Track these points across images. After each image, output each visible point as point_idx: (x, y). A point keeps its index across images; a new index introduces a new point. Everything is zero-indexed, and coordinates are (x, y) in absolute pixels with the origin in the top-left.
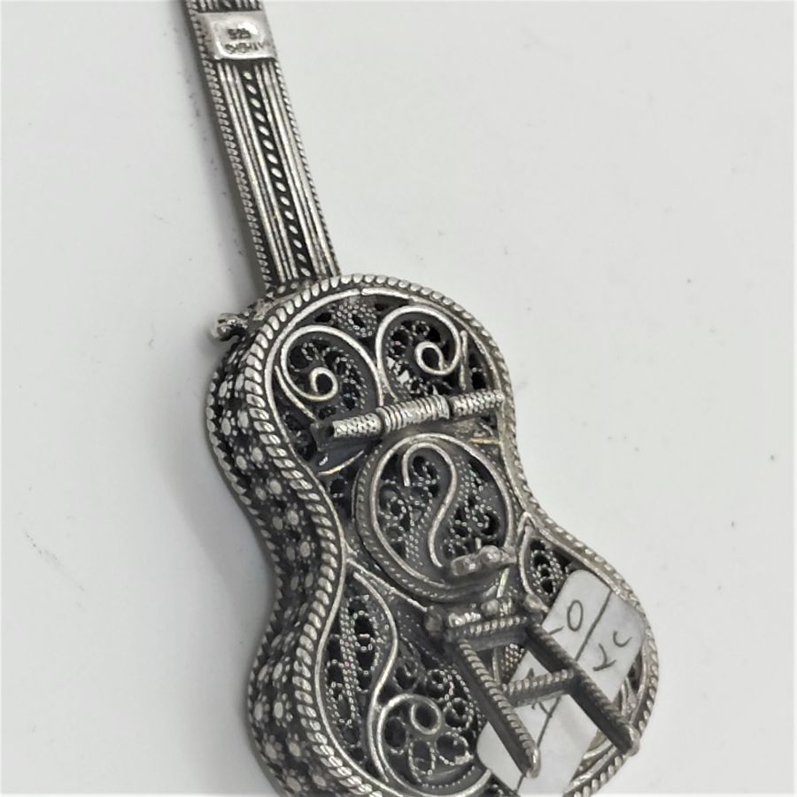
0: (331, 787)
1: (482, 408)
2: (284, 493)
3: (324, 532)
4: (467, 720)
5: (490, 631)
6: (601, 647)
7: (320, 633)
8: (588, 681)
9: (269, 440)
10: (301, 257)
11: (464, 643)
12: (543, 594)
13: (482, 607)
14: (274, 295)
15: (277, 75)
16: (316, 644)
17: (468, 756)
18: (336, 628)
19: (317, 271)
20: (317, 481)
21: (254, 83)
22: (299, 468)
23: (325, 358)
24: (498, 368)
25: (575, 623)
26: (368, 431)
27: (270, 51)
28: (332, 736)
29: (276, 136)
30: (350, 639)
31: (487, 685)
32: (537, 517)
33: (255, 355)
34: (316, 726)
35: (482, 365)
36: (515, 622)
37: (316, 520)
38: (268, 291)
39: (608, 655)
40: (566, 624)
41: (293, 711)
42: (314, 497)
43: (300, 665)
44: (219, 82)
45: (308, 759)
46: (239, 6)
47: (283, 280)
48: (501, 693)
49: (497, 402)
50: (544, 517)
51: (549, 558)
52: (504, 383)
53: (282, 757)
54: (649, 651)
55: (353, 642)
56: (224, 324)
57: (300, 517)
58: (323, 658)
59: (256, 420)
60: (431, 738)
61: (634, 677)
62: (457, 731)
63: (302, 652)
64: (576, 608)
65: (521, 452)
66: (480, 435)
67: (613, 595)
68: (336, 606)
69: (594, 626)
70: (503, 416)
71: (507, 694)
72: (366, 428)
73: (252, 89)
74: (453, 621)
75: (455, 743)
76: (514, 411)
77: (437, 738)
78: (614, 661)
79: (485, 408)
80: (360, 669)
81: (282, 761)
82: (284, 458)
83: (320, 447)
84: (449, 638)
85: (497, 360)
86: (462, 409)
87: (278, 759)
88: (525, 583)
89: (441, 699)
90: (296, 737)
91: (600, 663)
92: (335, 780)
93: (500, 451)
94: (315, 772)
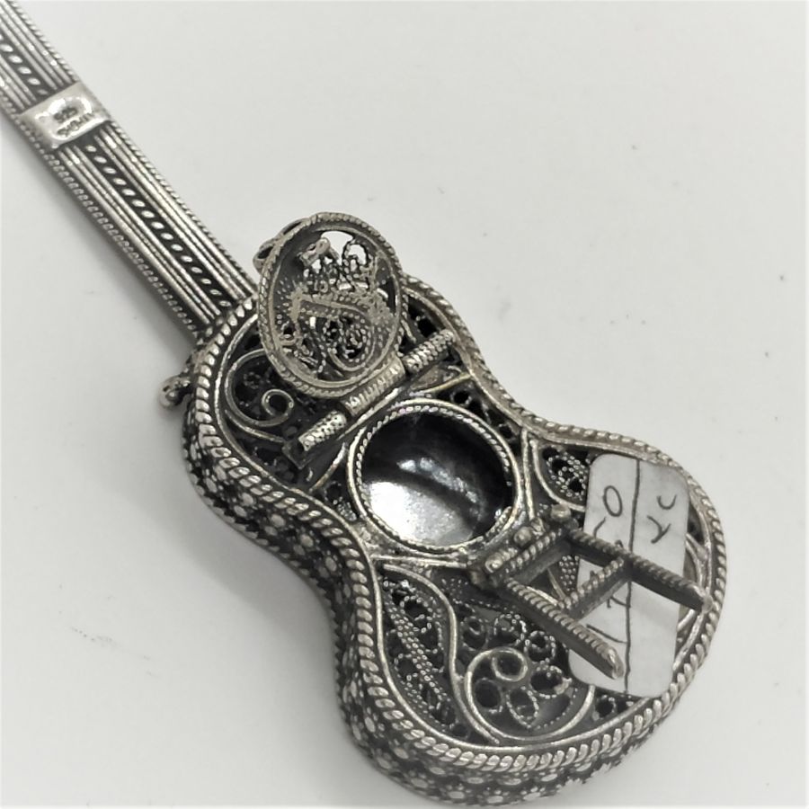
0: (449, 772)
1: (435, 354)
2: (288, 522)
3: (339, 541)
4: (551, 648)
5: (531, 557)
6: (651, 518)
7: (374, 636)
8: (638, 560)
9: (250, 482)
10: (215, 292)
11: (510, 582)
12: (574, 495)
13: (515, 539)
14: (204, 341)
15: (118, 134)
16: (375, 649)
17: (567, 681)
18: (388, 624)
19: (235, 297)
20: (311, 498)
21: (101, 153)
22: (289, 494)
23: (270, 379)
24: (440, 306)
25: (615, 509)
26: (335, 430)
27: (102, 116)
28: (428, 727)
29: (142, 191)
30: (407, 627)
31: (545, 610)
32: (537, 427)
33: (202, 410)
34: (408, 724)
35: (423, 310)
36: (551, 538)
37: (326, 534)
38: (198, 338)
39: (661, 523)
40: (607, 514)
41: (382, 720)
42: (314, 513)
43: (368, 675)
44: (67, 169)
45: (417, 756)
46: (56, 88)
47: (208, 322)
48: (559, 612)
49: (447, 342)
50: (543, 424)
51: (565, 459)
52: (451, 317)
53: (396, 764)
54: (699, 499)
55: (411, 629)
56: (169, 390)
57: (312, 538)
58: (387, 658)
59: (230, 469)
60: (524, 682)
61: (695, 529)
62: (546, 663)
63: (365, 664)
64: (611, 494)
65: (496, 374)
66: (450, 377)
67: (641, 463)
68: (379, 604)
69: (635, 502)
70: (464, 348)
71: (566, 611)
72: (332, 428)
73: (101, 160)
74: (491, 566)
75: (549, 675)
76: (472, 340)
77: (530, 680)
78: (669, 525)
79: (439, 353)
80: (428, 651)
81: (398, 768)
82: (271, 491)
83: (300, 465)
84: (495, 583)
85: (434, 300)
86: (417, 365)
87: (394, 767)
88: (551, 494)
89: (518, 641)
90: (396, 742)
91: (656, 533)
92: (449, 764)
93: (474, 383)
94: (430, 765)
